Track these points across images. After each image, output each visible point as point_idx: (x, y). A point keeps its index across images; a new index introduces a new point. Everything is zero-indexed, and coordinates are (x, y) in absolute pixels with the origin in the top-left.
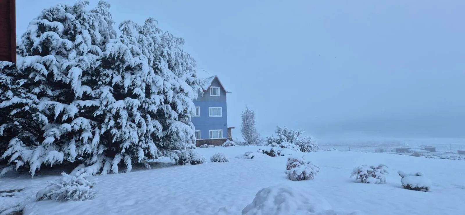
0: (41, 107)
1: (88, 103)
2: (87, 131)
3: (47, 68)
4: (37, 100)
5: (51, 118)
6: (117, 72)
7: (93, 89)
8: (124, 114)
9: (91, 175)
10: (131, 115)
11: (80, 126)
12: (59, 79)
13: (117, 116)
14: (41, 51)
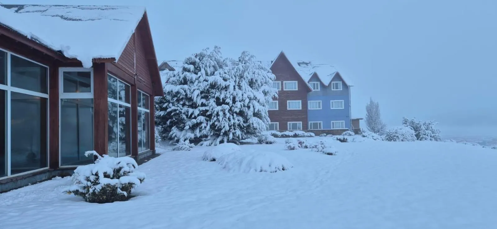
0: (183, 111)
1: (204, 108)
2: (204, 123)
3: (185, 91)
4: (182, 108)
5: (187, 116)
6: (218, 91)
7: (207, 101)
8: (221, 113)
9: (206, 146)
10: (224, 114)
11: (200, 120)
12: (190, 96)
13: (218, 115)
14: (183, 82)
